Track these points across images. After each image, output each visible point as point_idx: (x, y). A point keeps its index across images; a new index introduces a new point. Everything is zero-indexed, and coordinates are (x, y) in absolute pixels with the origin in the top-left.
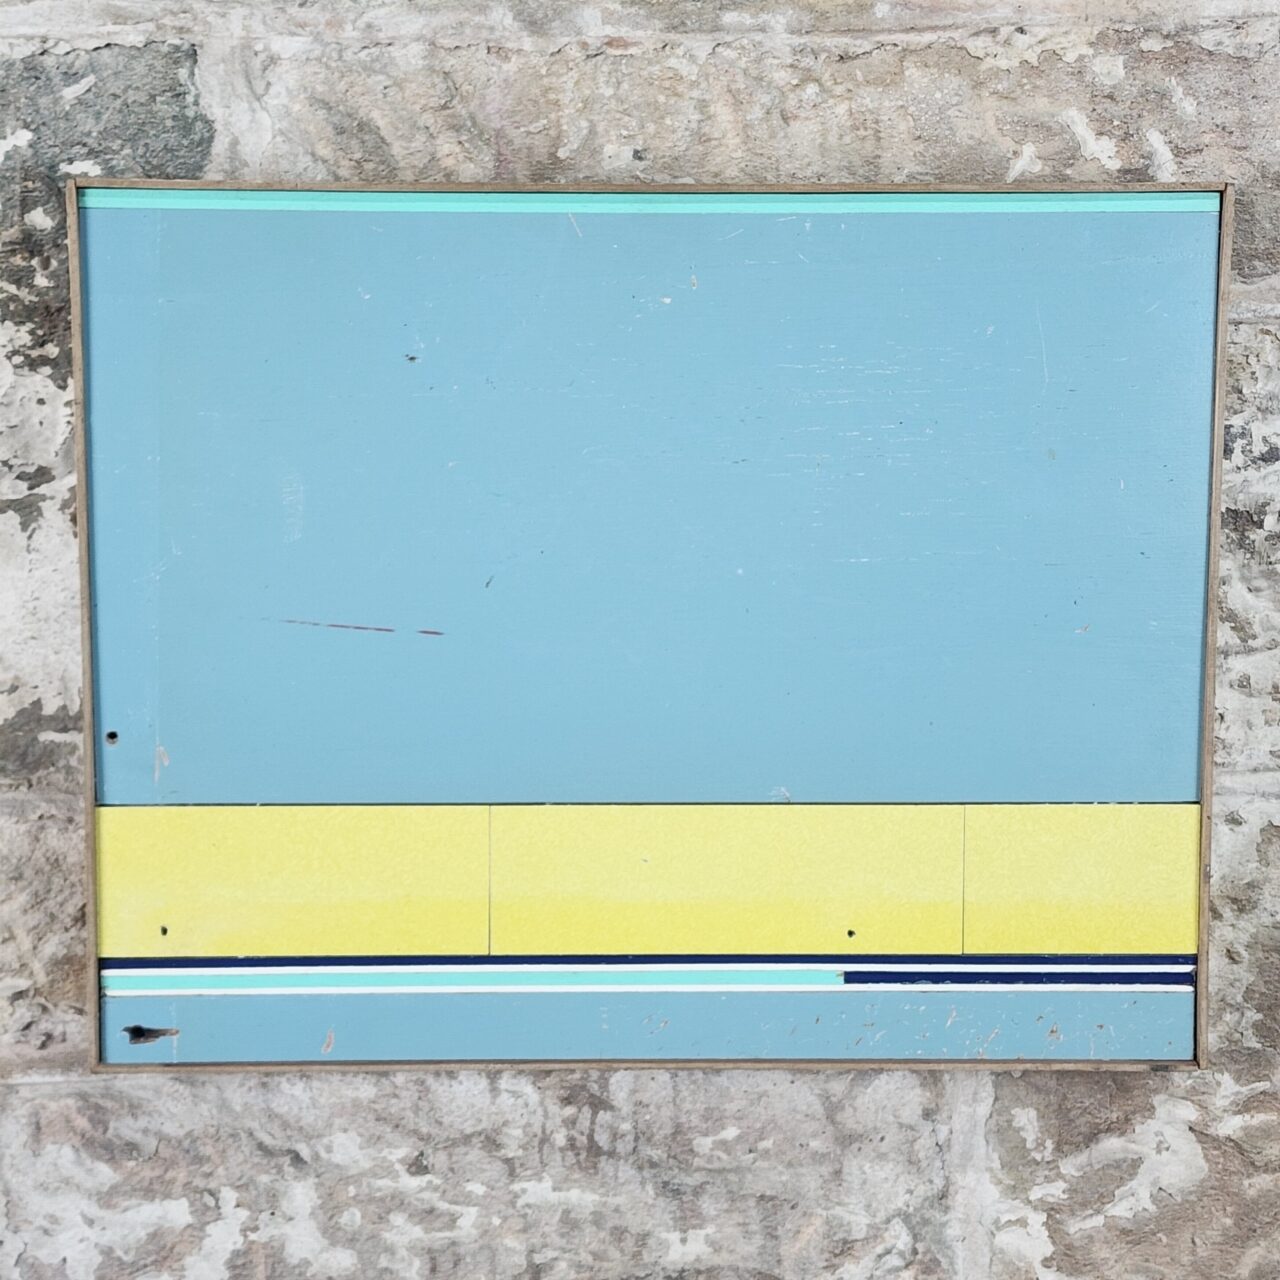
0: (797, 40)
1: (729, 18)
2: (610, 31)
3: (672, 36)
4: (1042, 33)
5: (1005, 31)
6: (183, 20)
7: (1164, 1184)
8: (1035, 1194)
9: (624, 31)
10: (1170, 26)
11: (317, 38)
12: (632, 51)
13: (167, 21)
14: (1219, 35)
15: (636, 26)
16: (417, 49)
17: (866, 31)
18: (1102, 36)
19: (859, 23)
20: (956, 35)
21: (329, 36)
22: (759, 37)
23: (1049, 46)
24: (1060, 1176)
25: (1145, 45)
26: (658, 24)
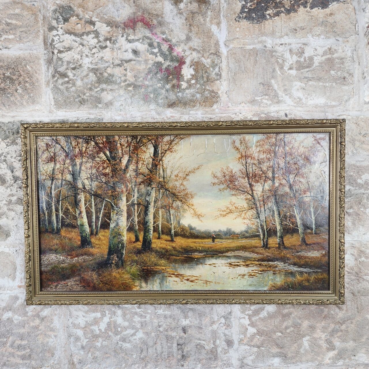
0: (202, 116)
1: (191, 112)
2: (171, 115)
3: (182, 115)
4: (244, 114)
5: (238, 114)
6: (100, 114)
7: (269, 311)
8: (247, 313)
9: (174, 115)
10: (266, 112)
11: (123, 116)
12: (175, 118)
13: (98, 114)
14: (274, 114)
15: (176, 114)
16: (140, 118)
17: (214, 114)
18: (254, 114)
19: (213, 113)
20: (229, 114)
21: (125, 116)
22: (196, 115)
23: (245, 116)
24: (251, 310)
25: (262, 116)
26: (179, 113)
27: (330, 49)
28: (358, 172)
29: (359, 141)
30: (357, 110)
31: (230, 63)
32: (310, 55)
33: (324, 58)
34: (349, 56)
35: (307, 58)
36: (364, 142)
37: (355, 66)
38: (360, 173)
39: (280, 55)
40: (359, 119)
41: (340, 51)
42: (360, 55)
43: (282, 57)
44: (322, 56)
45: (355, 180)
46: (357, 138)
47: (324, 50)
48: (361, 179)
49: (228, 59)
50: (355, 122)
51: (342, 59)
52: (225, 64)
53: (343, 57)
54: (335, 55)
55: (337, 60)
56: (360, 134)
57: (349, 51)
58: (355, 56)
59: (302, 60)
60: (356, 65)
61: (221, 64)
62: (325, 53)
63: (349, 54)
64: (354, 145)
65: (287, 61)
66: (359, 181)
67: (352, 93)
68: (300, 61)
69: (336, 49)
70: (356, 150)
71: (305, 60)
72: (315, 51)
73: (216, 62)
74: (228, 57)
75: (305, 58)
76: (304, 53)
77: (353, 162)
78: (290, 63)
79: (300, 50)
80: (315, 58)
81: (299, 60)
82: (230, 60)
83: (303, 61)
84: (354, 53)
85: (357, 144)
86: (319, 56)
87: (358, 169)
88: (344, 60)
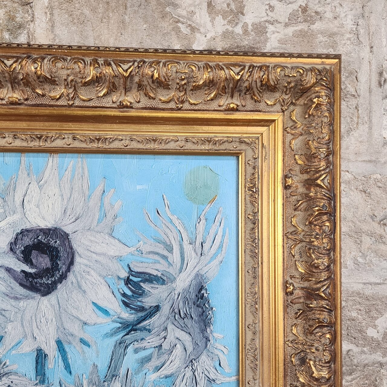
27: (305, 10)
28: (368, 312)
29: (371, 235)
30: (366, 158)
31: (57, 24)
32: (257, 21)
33: (290, 30)
34: (349, 30)
35: (250, 27)
36: (381, 237)
37: (362, 55)
38: (374, 313)
39: (184, 13)
40: (371, 182)
41: (329, 15)
42: (372, 29)
43: (189, 19)
44: (286, 25)
45: (360, 331)
46: (365, 227)
47: (290, 11)
48: (375, 327)
49: (52, 14)
50: (361, 187)
51: (332, 35)
52: (44, 25)
53: (335, 30)
54: (317, 26)
55: (321, 38)
56: (373, 217)
57: (350, 17)
58: (362, 31)
59: (238, 30)
60: (365, 53)
61: (32, 25)
62: (293, 19)
63: (349, 24)
64: (359, 243)
65: (202, 30)
66: (371, 333)
67: (355, 119)
68: (233, 32)
69: (319, 10)
70: (364, 256)
71: (246, 32)
72: (268, 12)
73: (18, 19)
74: (51, 8)
75: (245, 25)
76: (243, 14)
77: (357, 287)
78: (209, 36)
79: (233, 7)
80: (271, 28)
81: (231, 29)
82: (56, 17)
83: (241, 33)
84: (360, 23)
85: (367, 241)
86: (278, 25)
87: (367, 302)
88: (337, 38)
